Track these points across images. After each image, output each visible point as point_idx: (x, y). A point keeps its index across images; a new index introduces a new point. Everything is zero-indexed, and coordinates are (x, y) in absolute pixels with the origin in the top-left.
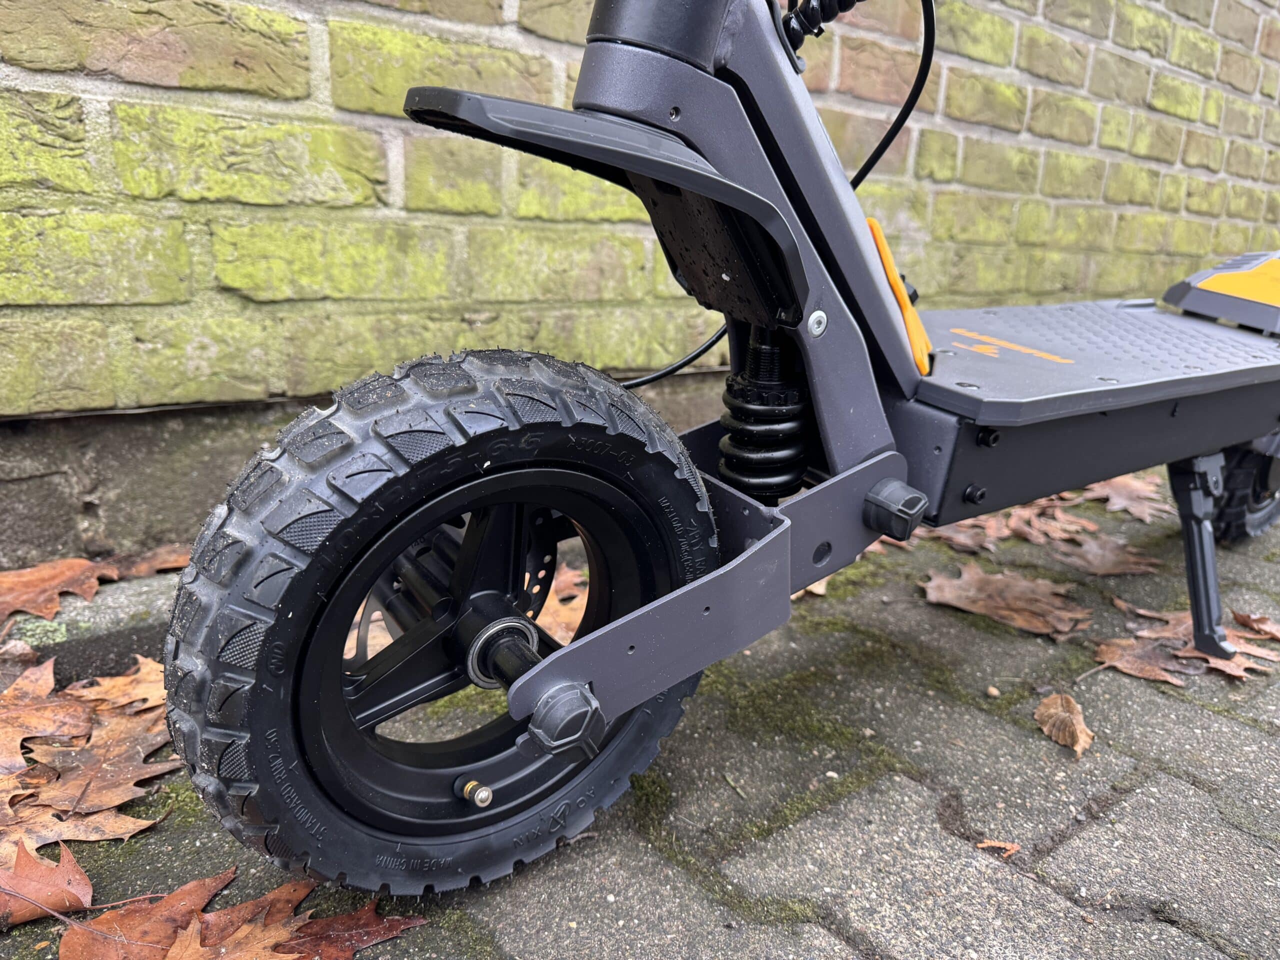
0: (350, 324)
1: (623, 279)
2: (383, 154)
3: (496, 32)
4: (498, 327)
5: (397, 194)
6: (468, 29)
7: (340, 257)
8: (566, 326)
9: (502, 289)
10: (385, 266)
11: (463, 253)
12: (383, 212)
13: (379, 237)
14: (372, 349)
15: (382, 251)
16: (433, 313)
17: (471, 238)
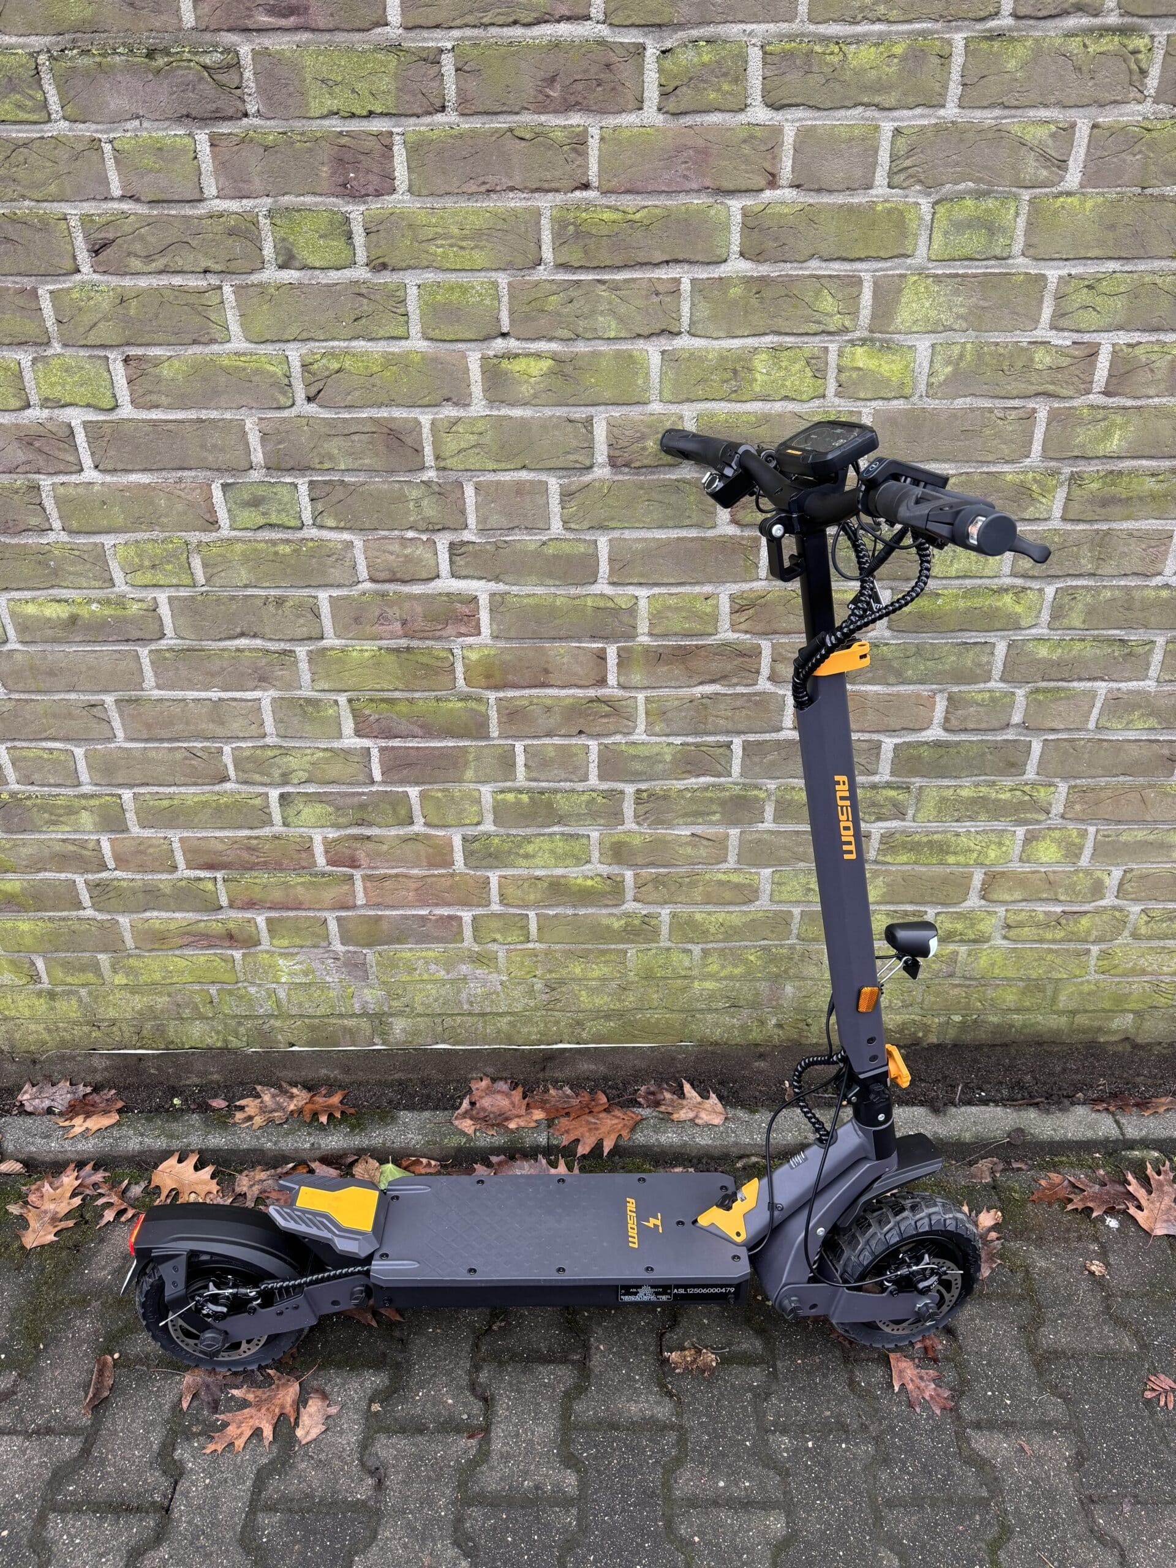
0: (32, 1027)
1: (197, 1008)
2: (33, 964)
3: (81, 913)
4: (115, 1029)
5: (45, 977)
6: (65, 914)
7: (21, 1004)
8: (160, 1030)
9: (112, 1013)
10: (44, 1007)
11: (86, 999)
12: (39, 986)
13: (39, 994)
14: (46, 1036)
15: (42, 1000)
16: (75, 1023)
17: (90, 993)
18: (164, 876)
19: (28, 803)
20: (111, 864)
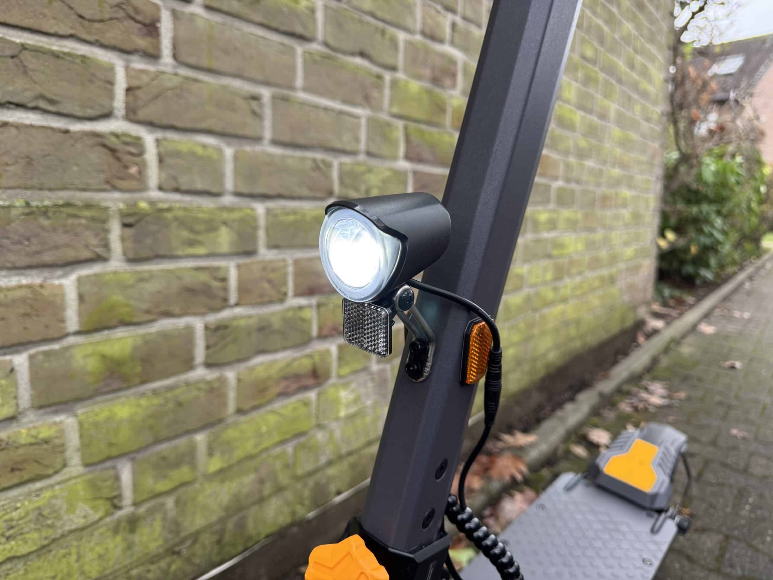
1: (276, 479)
2: (117, 478)
3: (191, 374)
4: (197, 546)
5: (128, 498)
6: (172, 380)
7: (89, 557)
8: (241, 525)
11: (173, 513)
12: (118, 514)
13: (116, 530)
15: (119, 538)
16: (153, 559)
17: (178, 502)
18: (276, 308)
19: (169, 215)
20: (233, 298)
